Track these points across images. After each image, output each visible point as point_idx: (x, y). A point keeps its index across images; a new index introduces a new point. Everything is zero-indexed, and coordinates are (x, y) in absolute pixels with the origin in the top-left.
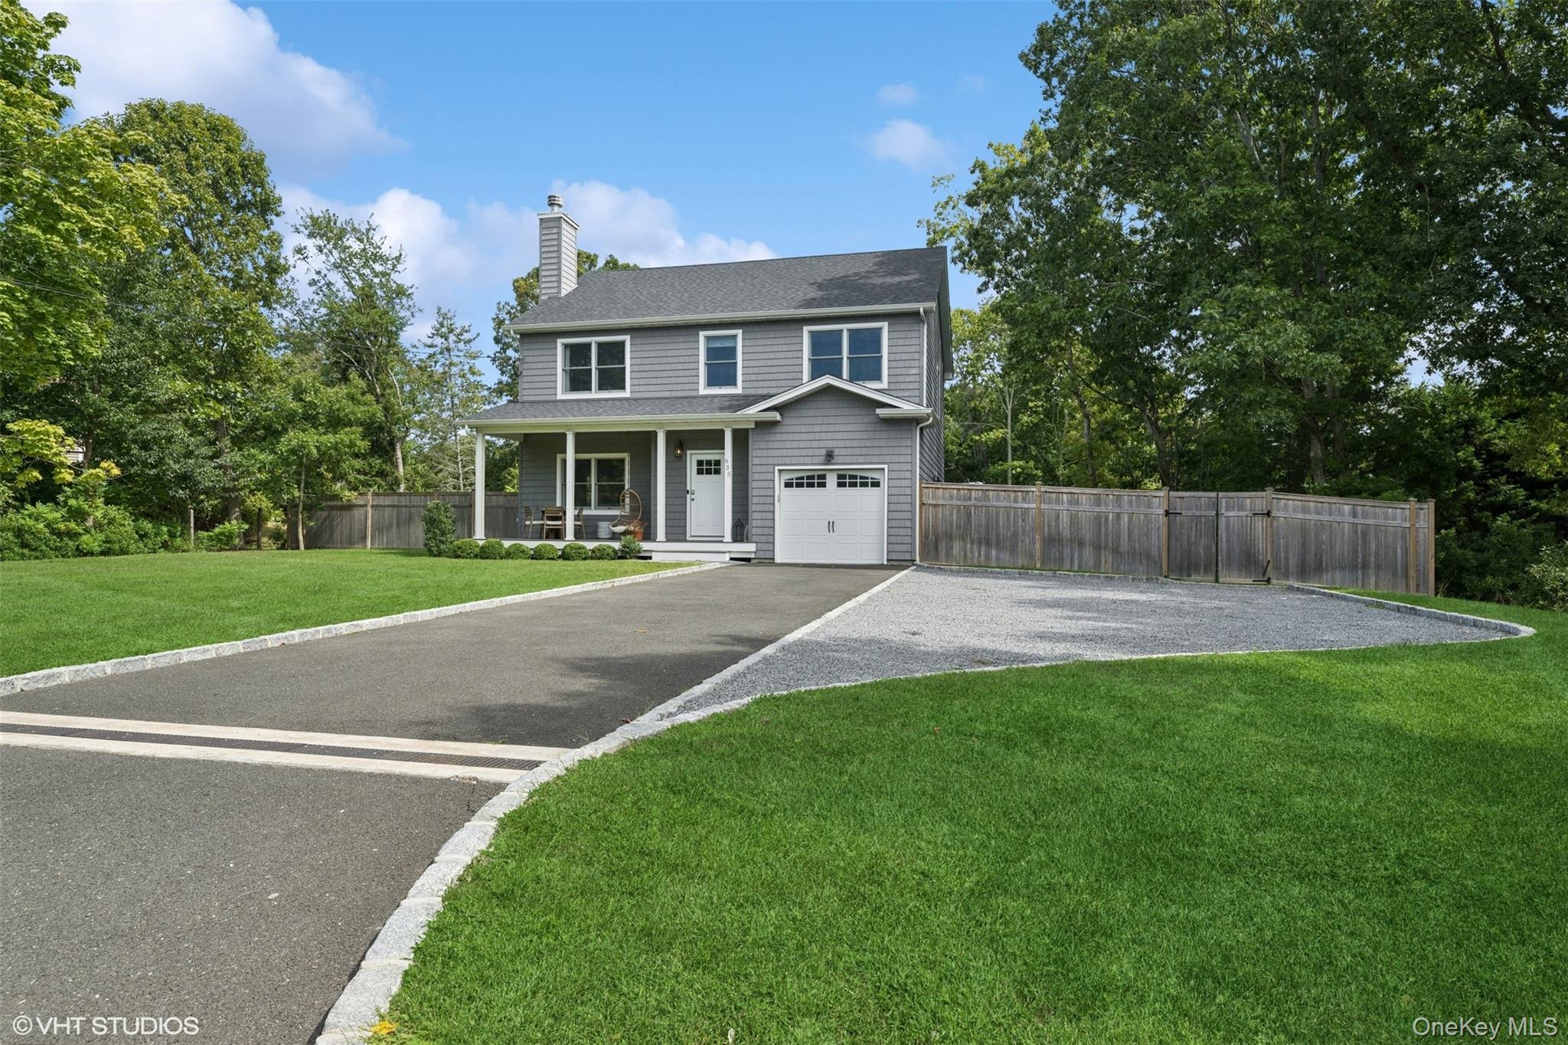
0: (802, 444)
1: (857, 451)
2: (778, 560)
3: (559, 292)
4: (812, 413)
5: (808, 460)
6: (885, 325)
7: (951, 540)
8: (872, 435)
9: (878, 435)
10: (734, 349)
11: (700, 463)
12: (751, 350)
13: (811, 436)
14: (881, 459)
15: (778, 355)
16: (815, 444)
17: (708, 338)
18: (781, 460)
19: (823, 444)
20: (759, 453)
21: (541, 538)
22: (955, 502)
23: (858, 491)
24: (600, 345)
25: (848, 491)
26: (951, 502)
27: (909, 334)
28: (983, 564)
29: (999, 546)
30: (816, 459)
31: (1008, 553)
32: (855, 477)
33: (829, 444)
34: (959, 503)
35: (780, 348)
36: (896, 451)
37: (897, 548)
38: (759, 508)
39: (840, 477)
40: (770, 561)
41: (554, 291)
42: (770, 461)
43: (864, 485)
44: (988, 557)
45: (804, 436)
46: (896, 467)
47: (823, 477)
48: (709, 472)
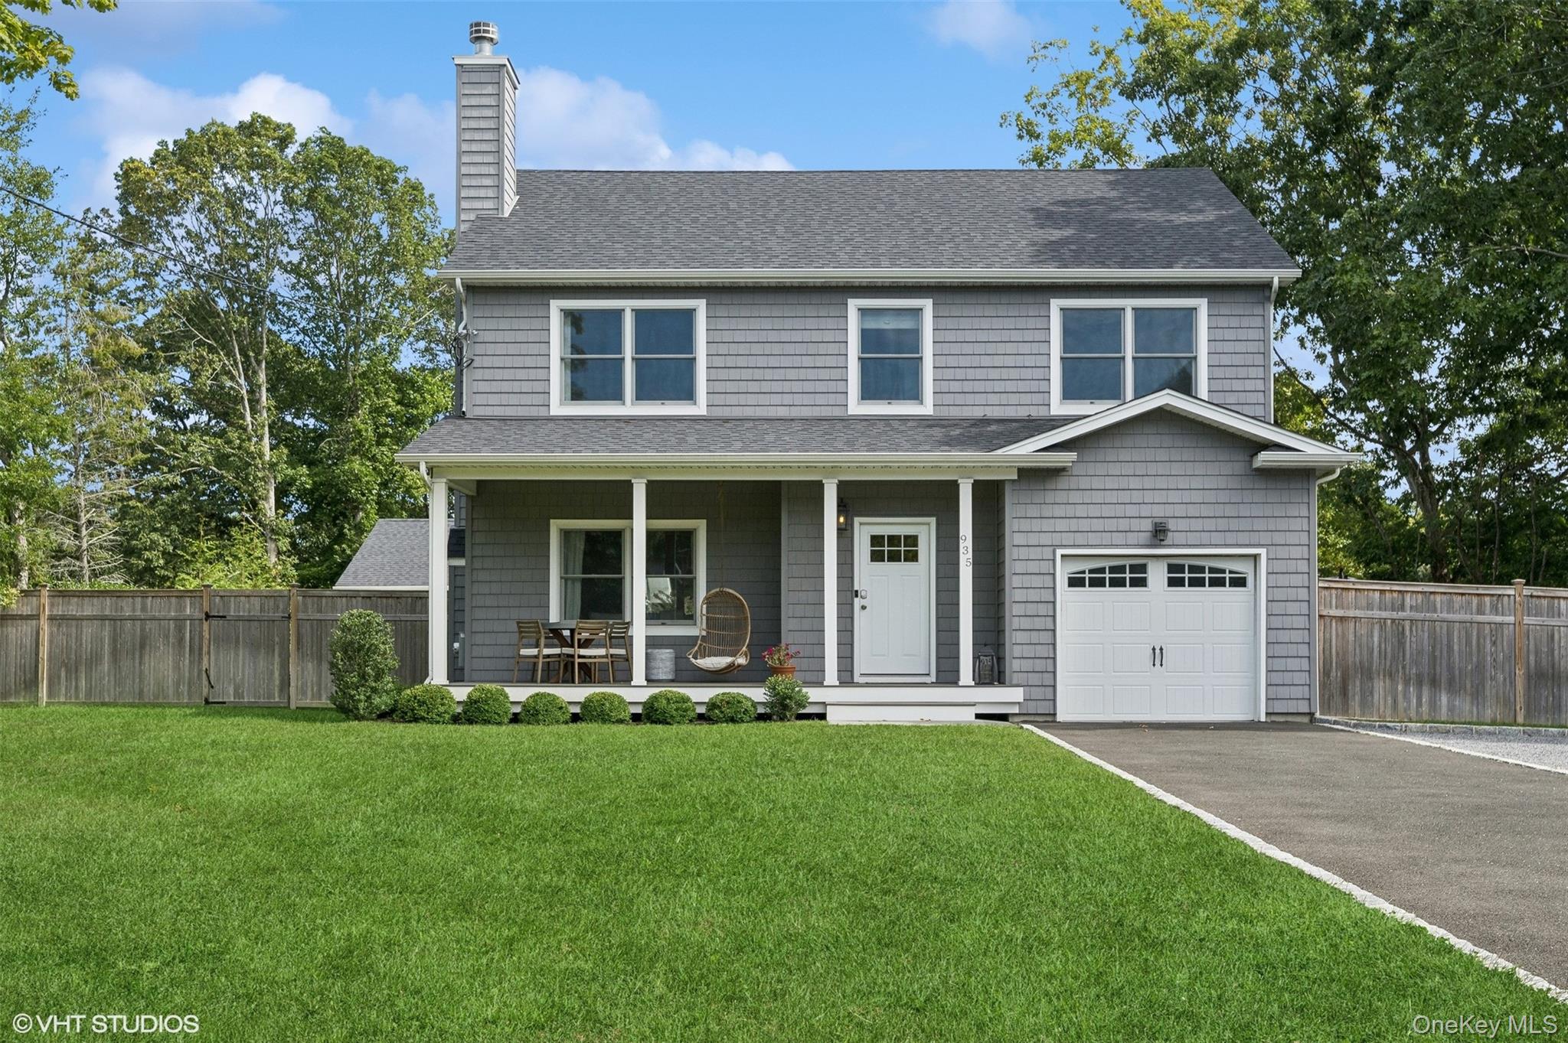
0: (1107, 511)
1: (1210, 524)
2: (1060, 718)
3: (499, 208)
4: (1125, 455)
5: (1118, 538)
6: (1201, 304)
7: (1371, 679)
8: (1236, 497)
9: (1248, 496)
10: (915, 334)
11: (876, 540)
12: (950, 336)
13: (1125, 497)
14: (1255, 538)
15: (1001, 348)
16: (1131, 511)
17: (863, 312)
18: (1068, 539)
19: (1145, 511)
20: (1025, 525)
21: (532, 681)
22: (1377, 613)
23: (1207, 594)
24: (639, 313)
25: (1187, 594)
26: (1370, 613)
27: (1245, 322)
28: (1425, 717)
29: (1453, 687)
30: (1132, 538)
31: (1468, 698)
32: (1201, 569)
33: (1158, 511)
34: (1384, 614)
35: (1005, 336)
36: (1282, 524)
37: (1284, 692)
38: (1026, 623)
39: (1172, 568)
40: (1049, 720)
41: (489, 204)
42: (1045, 539)
43: (1217, 582)
44: (1434, 705)
45: (1111, 497)
46: (1282, 552)
47: (1143, 568)
48: (894, 557)
